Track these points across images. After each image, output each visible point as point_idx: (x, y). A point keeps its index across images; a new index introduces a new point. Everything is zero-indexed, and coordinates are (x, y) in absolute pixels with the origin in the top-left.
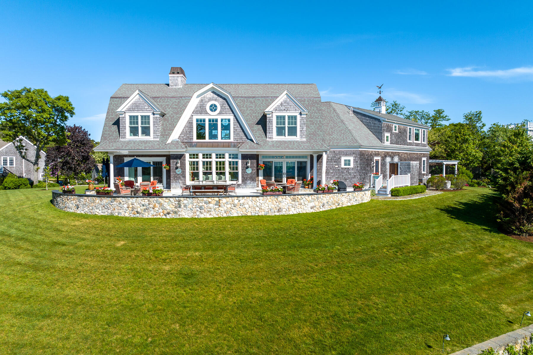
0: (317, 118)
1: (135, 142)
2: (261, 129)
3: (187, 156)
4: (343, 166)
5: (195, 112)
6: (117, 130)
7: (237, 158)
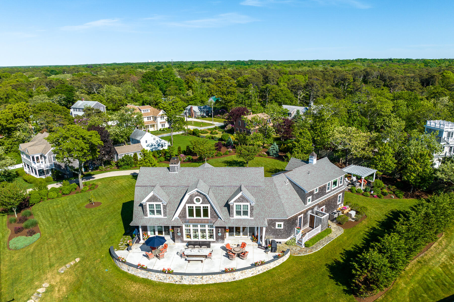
0: (261, 202)
1: (153, 219)
2: (227, 210)
3: (184, 226)
4: (277, 227)
5: (188, 202)
6: (142, 210)
7: (213, 227)
